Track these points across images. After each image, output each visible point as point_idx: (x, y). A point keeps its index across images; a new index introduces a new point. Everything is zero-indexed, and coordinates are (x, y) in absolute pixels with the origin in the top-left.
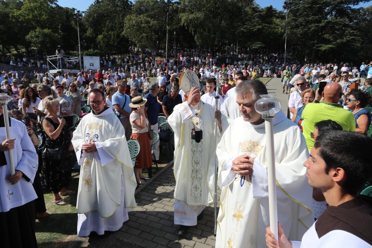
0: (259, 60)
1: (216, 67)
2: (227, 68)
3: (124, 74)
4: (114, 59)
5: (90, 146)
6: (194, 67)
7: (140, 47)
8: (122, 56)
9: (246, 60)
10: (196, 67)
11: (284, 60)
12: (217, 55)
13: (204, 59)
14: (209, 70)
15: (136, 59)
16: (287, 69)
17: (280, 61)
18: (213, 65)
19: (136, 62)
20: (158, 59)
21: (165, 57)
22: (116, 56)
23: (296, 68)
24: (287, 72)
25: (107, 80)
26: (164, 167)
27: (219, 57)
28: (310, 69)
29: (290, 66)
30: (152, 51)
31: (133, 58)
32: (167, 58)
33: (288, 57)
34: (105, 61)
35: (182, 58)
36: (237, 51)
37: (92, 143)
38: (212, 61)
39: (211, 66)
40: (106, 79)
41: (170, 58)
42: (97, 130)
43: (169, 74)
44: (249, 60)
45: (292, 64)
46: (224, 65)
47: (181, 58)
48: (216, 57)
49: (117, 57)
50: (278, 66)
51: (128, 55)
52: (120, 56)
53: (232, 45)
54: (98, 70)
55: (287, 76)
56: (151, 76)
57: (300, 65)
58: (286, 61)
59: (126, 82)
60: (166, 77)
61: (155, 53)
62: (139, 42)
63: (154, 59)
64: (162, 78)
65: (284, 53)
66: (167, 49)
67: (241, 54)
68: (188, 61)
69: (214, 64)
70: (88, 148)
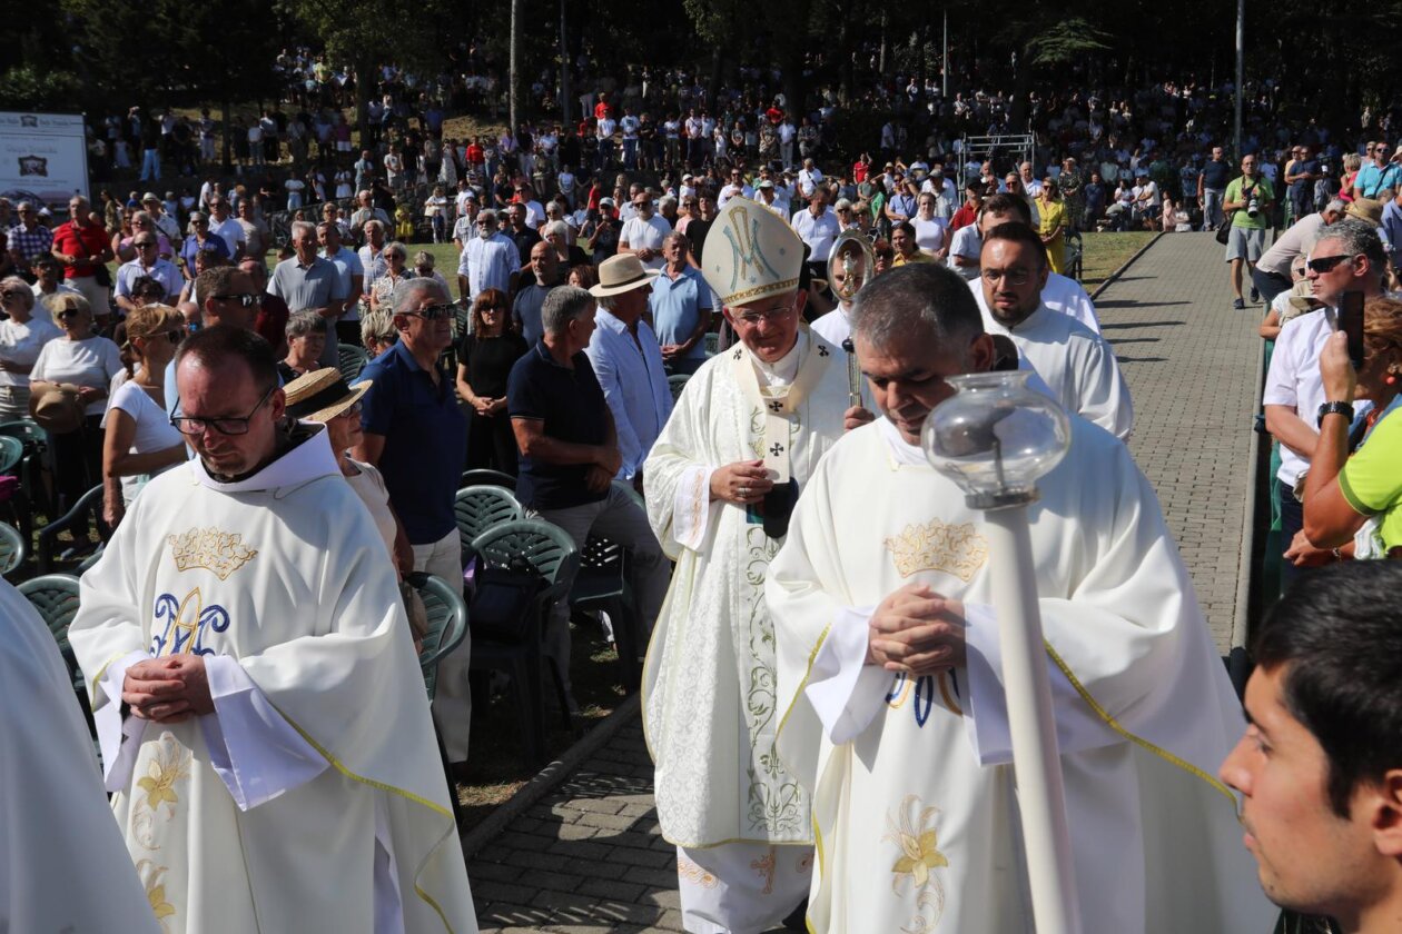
0: (1079, 124)
1: (816, 175)
2: (885, 181)
3: (247, 227)
4: (183, 130)
5: (171, 682)
6: (686, 177)
7: (345, 55)
8: (233, 115)
9: (999, 130)
10: (698, 179)
11: (1232, 123)
12: (821, 102)
13: (743, 130)
14: (776, 196)
15: (323, 130)
16: (1246, 169)
17: (1207, 127)
18: (797, 161)
19: (321, 148)
20: (460, 129)
21: (505, 117)
22: (195, 115)
23: (1309, 165)
24: (1251, 189)
25: (136, 262)
26: (498, 806)
27: (832, 116)
28: (1391, 173)
29: (1271, 160)
30: (420, 83)
31: (302, 127)
32: (517, 123)
33: (1257, 103)
34: (121, 146)
35: (612, 123)
36: (943, 72)
37: (188, 661)
38: (795, 136)
39: (786, 170)
40: (127, 255)
41: (533, 126)
42: (223, 577)
43: (528, 221)
44: (1018, 127)
45: (1284, 147)
46: (866, 160)
47: (604, 126)
48: (814, 115)
49: (201, 119)
50: (1195, 157)
51: (272, 108)
52: (216, 115)
53: (913, 40)
54: (74, 201)
55: (1251, 209)
56: (421, 237)
57: (1330, 147)
58: (1244, 124)
59: (261, 274)
60: (516, 241)
61: (443, 94)
62: (340, 22)
63: (437, 134)
64: (492, 247)
65: (1233, 80)
66: (512, 69)
67: (968, 95)
68: (651, 140)
69: (807, 161)
70: (156, 692)
